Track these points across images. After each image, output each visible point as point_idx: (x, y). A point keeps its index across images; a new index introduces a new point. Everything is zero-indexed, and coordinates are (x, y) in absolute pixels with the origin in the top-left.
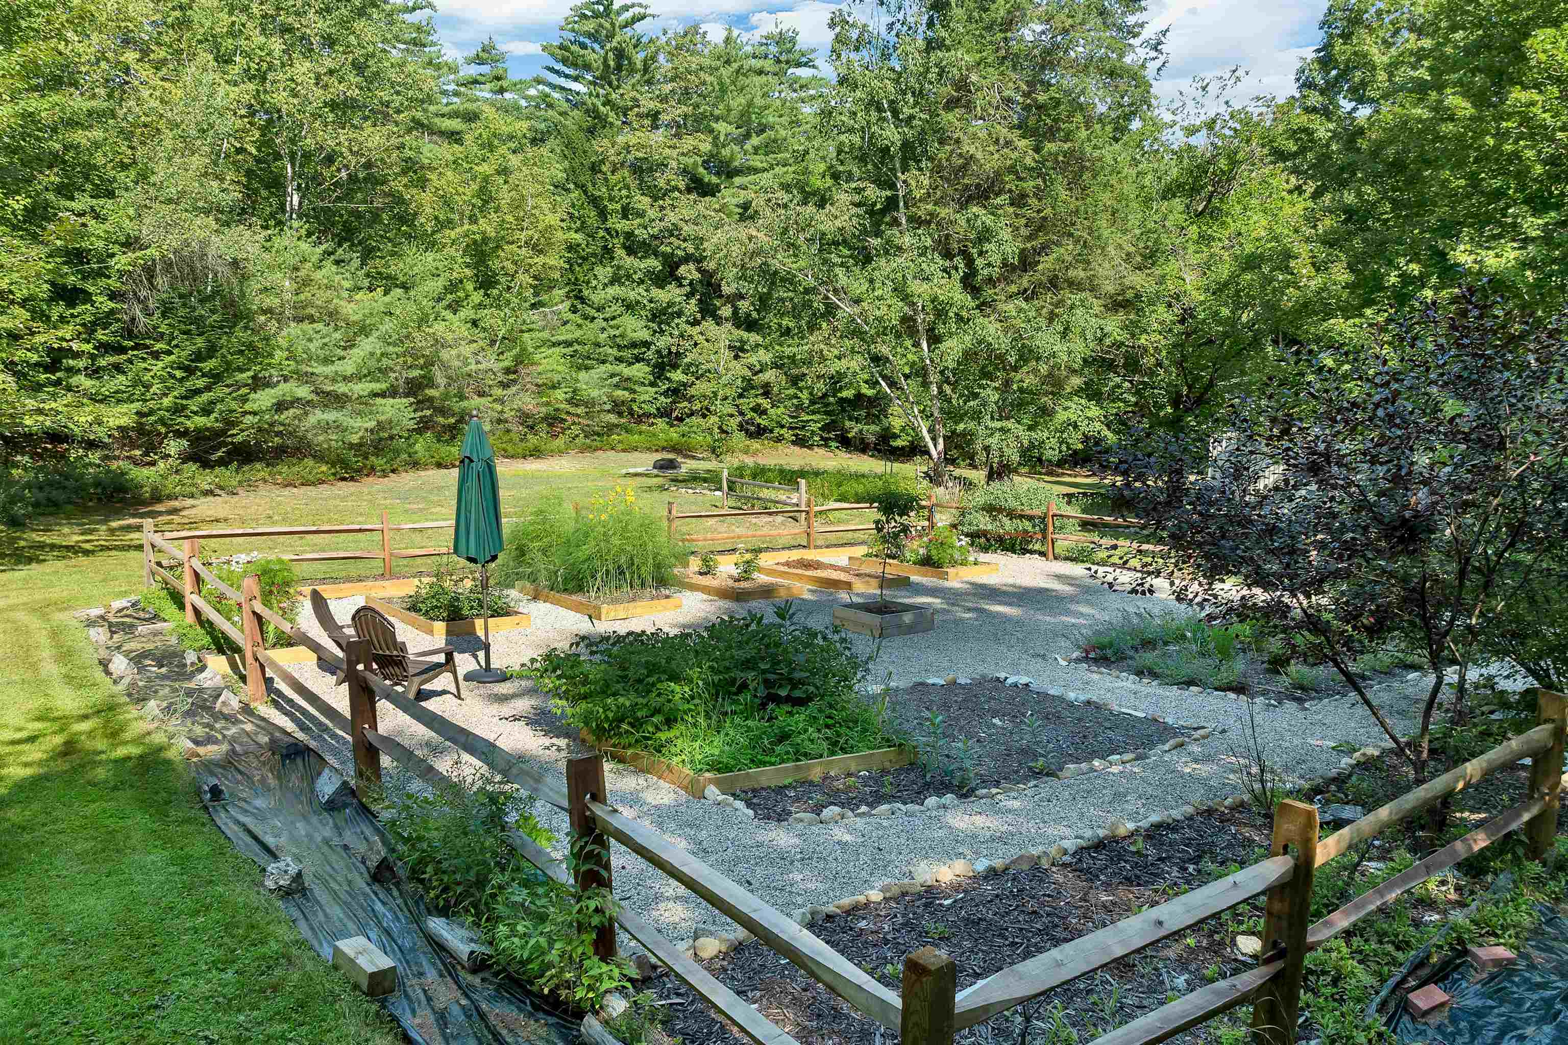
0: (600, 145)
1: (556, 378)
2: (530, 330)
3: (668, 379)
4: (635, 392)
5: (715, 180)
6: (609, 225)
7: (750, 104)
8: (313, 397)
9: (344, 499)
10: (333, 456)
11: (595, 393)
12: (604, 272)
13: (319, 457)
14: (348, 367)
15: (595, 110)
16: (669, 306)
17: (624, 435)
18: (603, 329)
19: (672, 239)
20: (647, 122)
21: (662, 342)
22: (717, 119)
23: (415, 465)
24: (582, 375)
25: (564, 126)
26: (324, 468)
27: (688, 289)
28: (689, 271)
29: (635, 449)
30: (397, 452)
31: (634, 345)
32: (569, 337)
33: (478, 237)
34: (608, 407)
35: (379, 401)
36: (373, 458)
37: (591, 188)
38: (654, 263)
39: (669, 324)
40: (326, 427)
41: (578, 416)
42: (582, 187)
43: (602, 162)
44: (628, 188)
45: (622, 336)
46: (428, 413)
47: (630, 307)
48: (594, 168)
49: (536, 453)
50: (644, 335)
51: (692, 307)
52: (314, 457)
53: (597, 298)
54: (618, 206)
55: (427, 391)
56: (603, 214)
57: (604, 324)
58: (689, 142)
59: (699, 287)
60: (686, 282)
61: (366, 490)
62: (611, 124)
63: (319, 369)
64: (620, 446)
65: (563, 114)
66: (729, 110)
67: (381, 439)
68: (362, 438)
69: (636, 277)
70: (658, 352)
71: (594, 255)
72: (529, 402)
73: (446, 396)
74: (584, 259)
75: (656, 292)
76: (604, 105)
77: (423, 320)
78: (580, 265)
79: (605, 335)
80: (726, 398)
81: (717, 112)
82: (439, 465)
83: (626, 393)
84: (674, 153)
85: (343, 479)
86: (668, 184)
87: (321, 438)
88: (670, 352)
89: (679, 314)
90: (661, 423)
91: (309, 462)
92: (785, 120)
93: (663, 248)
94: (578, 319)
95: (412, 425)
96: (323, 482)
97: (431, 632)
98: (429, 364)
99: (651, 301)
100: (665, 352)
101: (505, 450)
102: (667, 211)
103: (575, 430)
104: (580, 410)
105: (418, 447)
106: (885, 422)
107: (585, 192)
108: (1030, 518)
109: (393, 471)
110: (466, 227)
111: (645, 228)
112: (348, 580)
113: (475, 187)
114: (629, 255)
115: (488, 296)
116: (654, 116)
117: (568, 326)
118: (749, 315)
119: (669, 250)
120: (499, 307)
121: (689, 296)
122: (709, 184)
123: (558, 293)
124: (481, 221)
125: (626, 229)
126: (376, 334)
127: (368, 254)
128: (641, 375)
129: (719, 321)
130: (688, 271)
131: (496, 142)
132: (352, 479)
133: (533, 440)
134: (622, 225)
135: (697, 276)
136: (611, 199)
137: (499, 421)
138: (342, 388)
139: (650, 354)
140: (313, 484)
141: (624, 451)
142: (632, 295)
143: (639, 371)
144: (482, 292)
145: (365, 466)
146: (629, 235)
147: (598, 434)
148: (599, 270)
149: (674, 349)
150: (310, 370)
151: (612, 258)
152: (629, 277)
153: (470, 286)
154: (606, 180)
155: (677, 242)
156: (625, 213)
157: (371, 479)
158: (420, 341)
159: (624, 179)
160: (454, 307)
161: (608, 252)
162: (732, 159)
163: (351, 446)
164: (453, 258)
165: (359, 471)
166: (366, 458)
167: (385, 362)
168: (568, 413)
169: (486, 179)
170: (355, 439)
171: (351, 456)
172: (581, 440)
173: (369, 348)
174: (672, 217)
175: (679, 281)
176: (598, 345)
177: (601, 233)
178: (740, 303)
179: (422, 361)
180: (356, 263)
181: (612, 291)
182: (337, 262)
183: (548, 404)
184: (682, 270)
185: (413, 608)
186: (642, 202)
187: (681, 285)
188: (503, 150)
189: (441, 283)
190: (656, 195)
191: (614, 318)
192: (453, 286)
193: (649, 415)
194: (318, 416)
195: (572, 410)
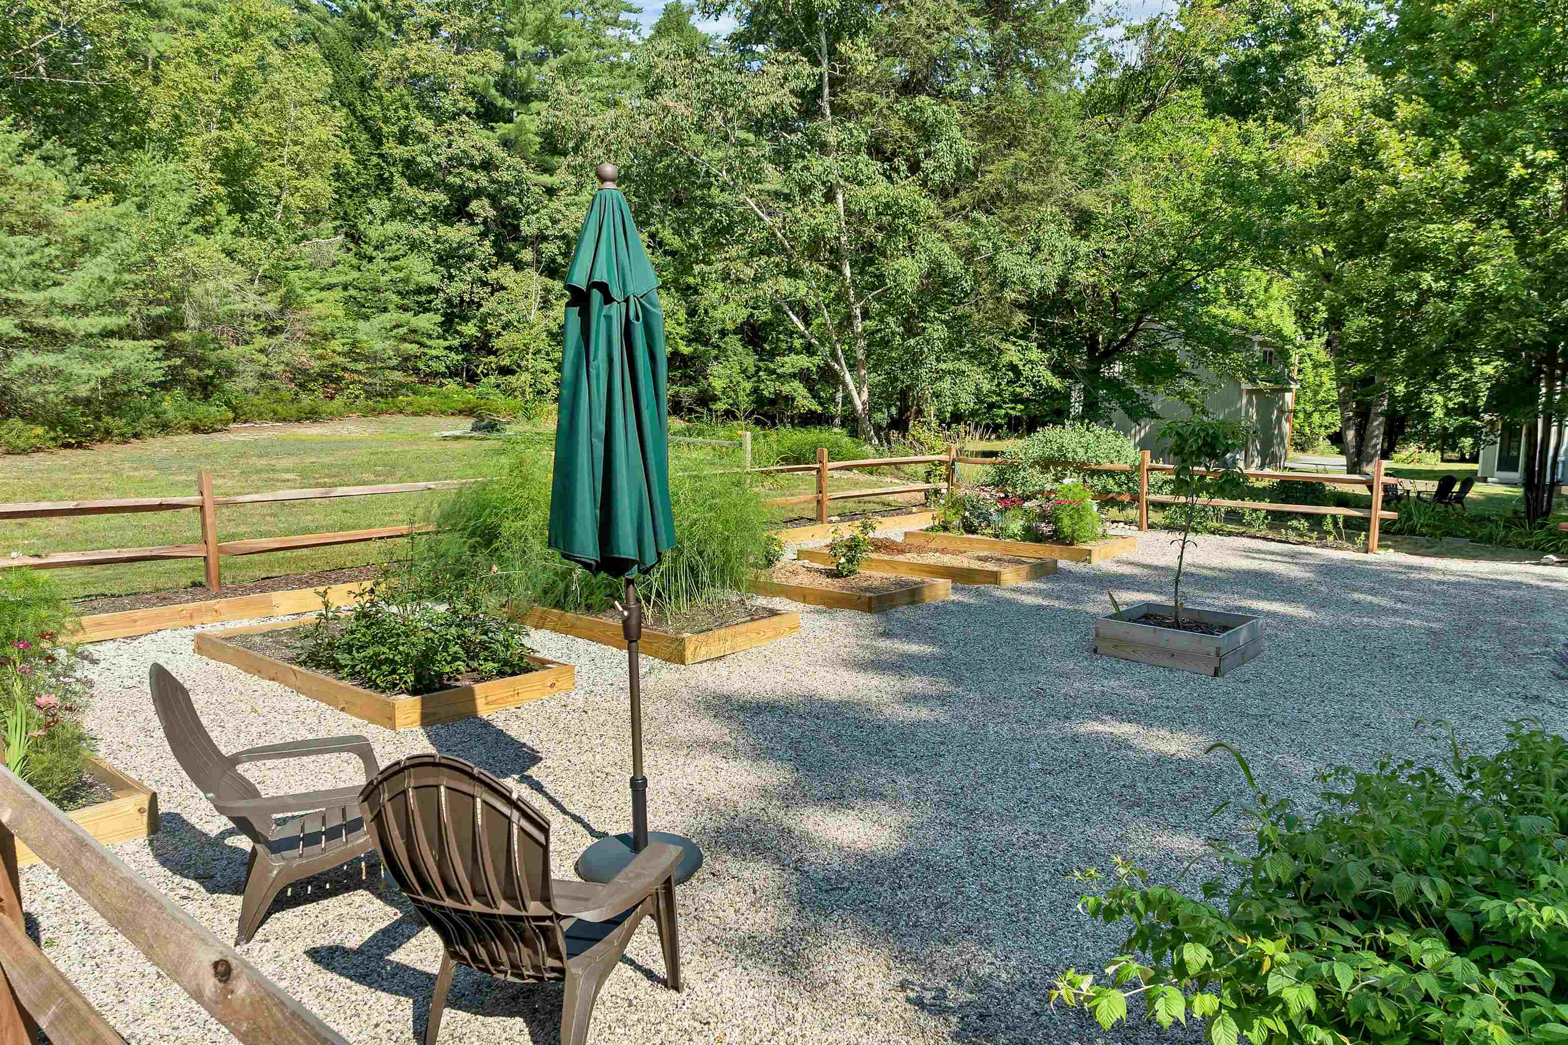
0: (369, 57)
1: (329, 326)
2: (296, 268)
3: (457, 332)
4: (422, 345)
5: (508, 104)
6: (385, 149)
7: (549, 19)
8: (19, 333)
9: (74, 470)
10: (52, 416)
11: (378, 345)
12: (380, 205)
13: (30, 418)
14: (69, 294)
15: (362, 15)
16: (460, 247)
17: (412, 397)
18: (384, 272)
19: (463, 169)
20: (426, 33)
21: (454, 289)
22: (510, 34)
23: (165, 427)
24: (362, 325)
25: (325, 34)
26: (40, 430)
27: (481, 227)
28: (483, 207)
29: (428, 412)
30: (140, 411)
31: (418, 291)
32: (342, 279)
33: (232, 146)
34: (394, 362)
35: (114, 342)
36: (107, 419)
37: (360, 107)
38: (440, 197)
39: (459, 269)
40: (37, 374)
41: (356, 372)
42: (350, 106)
43: (375, 76)
44: (406, 107)
45: (406, 281)
46: (178, 362)
47: (414, 246)
48: (363, 85)
49: (313, 416)
50: (433, 280)
51: (487, 247)
52: (22, 417)
53: (375, 233)
54: (395, 129)
55: (175, 334)
56: (377, 139)
57: (385, 265)
58: (476, 60)
59: (493, 226)
60: (478, 220)
61: (103, 459)
62: (382, 34)
63: (27, 296)
64: (410, 409)
65: (324, 20)
66: (524, 24)
67: (116, 394)
68: (94, 390)
69: (419, 211)
70: (449, 301)
71: (366, 186)
72: (302, 355)
73: (201, 342)
74: (353, 190)
75: (443, 230)
76: (373, 10)
77: (168, 243)
78: (350, 197)
79: (387, 278)
80: (539, 351)
81: (510, 27)
82: (195, 429)
83: (415, 346)
84: (462, 71)
85: (68, 446)
86: (454, 105)
87: (33, 389)
88: (462, 301)
89: (470, 258)
90: (451, 385)
91: (16, 423)
92: (586, 41)
93: (450, 179)
94: (351, 258)
95: (158, 376)
96: (39, 450)
97: (389, 721)
98: (178, 298)
99: (437, 241)
100: (457, 301)
101: (275, 413)
102: (455, 136)
103: (355, 389)
104: (361, 366)
105: (166, 405)
106: (703, 383)
107: (354, 112)
108: (1111, 473)
109: (136, 436)
110: (215, 133)
111: (429, 155)
112: (137, 598)
113: (227, 81)
114: (411, 185)
115: (246, 221)
116: (435, 28)
117: (340, 267)
118: (553, 261)
119: (458, 181)
120: (261, 236)
121: (484, 235)
122: (502, 109)
123: (327, 225)
124: (237, 126)
125: (406, 155)
126: (106, 253)
127: (85, 155)
128: (429, 326)
129: (519, 266)
130: (481, 207)
131: (252, 30)
132: (80, 445)
133: (306, 400)
134: (400, 152)
135: (491, 213)
136: (386, 120)
137: (263, 376)
138: (60, 322)
139: (438, 303)
140: (24, 452)
141: (415, 414)
142: (416, 233)
143: (428, 322)
144: (238, 216)
145: (97, 429)
146: (409, 163)
147: (381, 395)
148: (373, 203)
149: (466, 298)
150: (11, 295)
151: (390, 190)
152: (410, 211)
153: (222, 209)
154: (381, 98)
155: (468, 173)
156: (403, 138)
157: (106, 446)
158: (164, 268)
159: (402, 96)
160: (206, 230)
161: (384, 184)
162: (528, 80)
163: (76, 401)
164: (200, 171)
165: (89, 434)
166: (98, 418)
167: (120, 293)
168: (344, 369)
169: (241, 72)
170: (83, 391)
171: (78, 416)
172: (361, 402)
173: (97, 272)
174: (460, 143)
175: (471, 217)
176: (377, 290)
177: (375, 160)
178: (543, 246)
179: (168, 294)
180: (72, 162)
181: (393, 227)
182: (46, 159)
183: (321, 357)
184: (474, 206)
185: (314, 660)
186: (423, 124)
187: (473, 224)
188: (262, 39)
189: (185, 201)
190: (439, 117)
191: (396, 258)
192: (201, 208)
193: (436, 374)
194: (25, 359)
195: (351, 366)
